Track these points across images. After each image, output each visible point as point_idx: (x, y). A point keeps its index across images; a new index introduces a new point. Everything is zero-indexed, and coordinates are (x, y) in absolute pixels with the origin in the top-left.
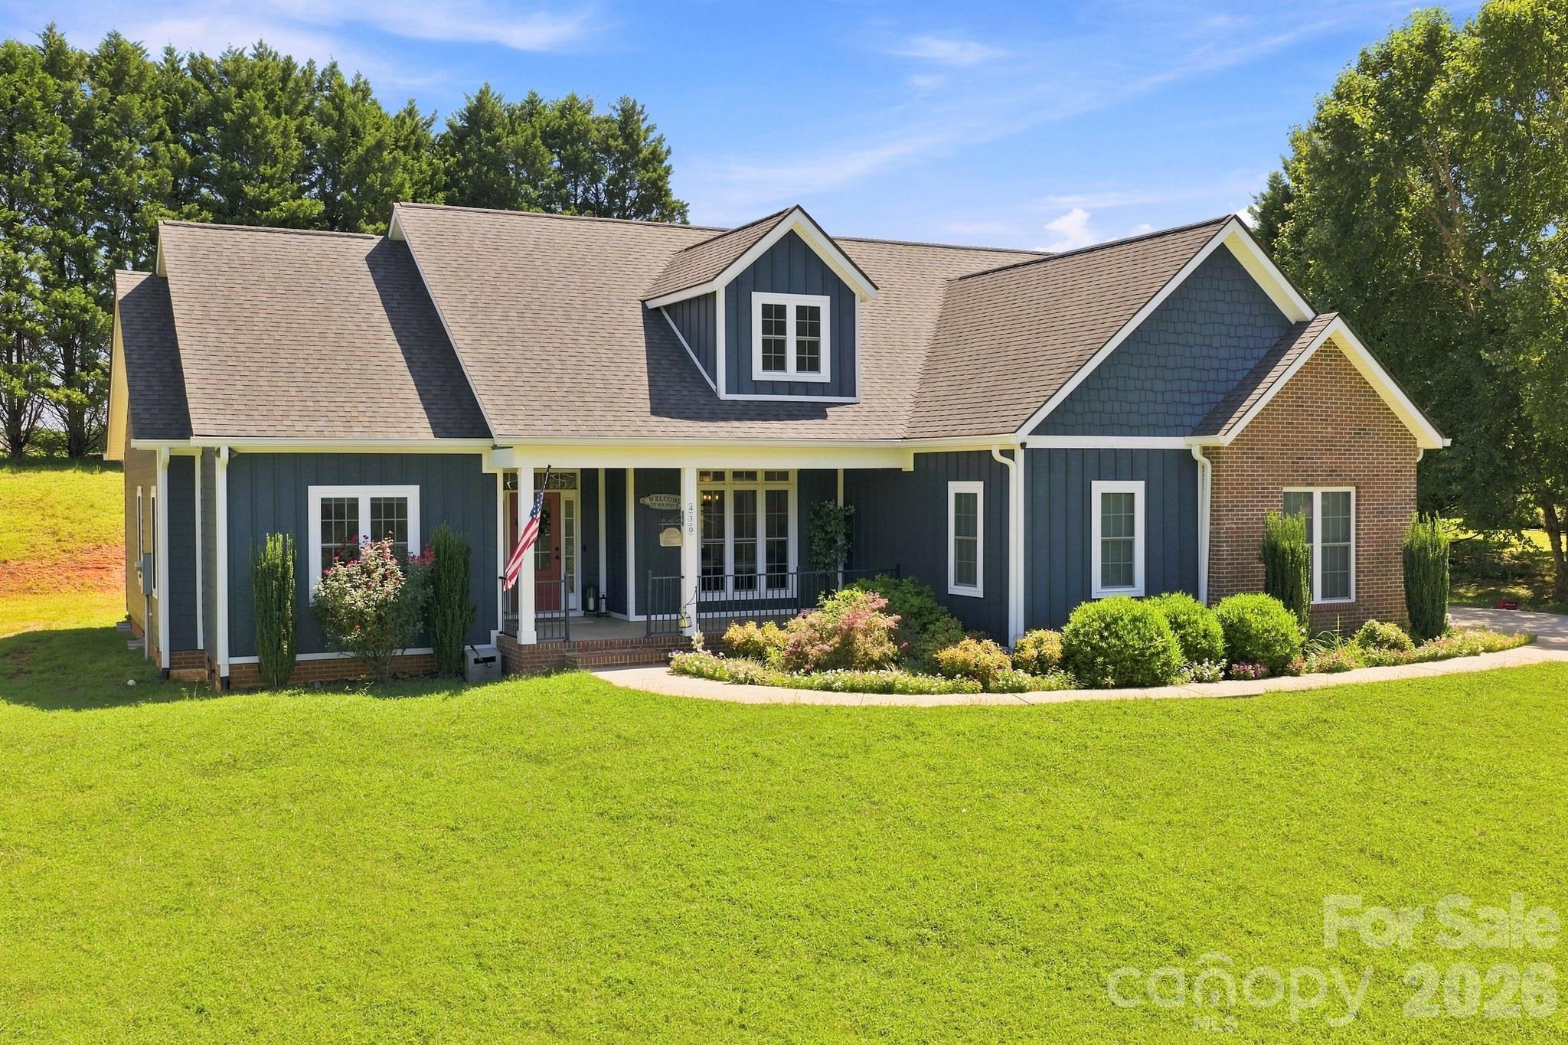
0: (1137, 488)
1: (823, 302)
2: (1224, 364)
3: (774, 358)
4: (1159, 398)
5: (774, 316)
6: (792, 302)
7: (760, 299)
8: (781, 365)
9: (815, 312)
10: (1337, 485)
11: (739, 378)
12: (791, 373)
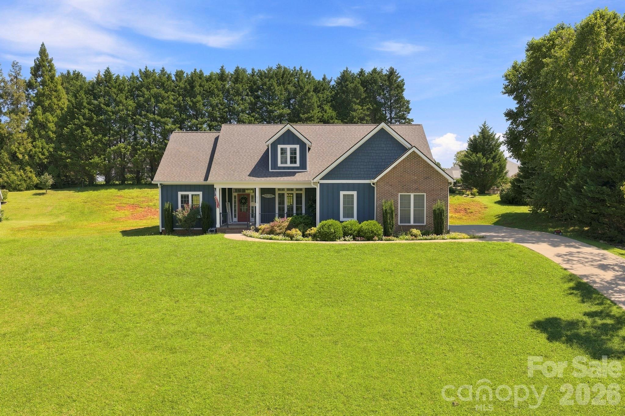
0: (355, 193)
1: (297, 147)
2: (384, 161)
3: (284, 161)
4: (362, 170)
5: (283, 151)
6: (288, 147)
7: (280, 147)
8: (286, 162)
9: (295, 149)
10: (418, 193)
11: (275, 166)
12: (289, 164)
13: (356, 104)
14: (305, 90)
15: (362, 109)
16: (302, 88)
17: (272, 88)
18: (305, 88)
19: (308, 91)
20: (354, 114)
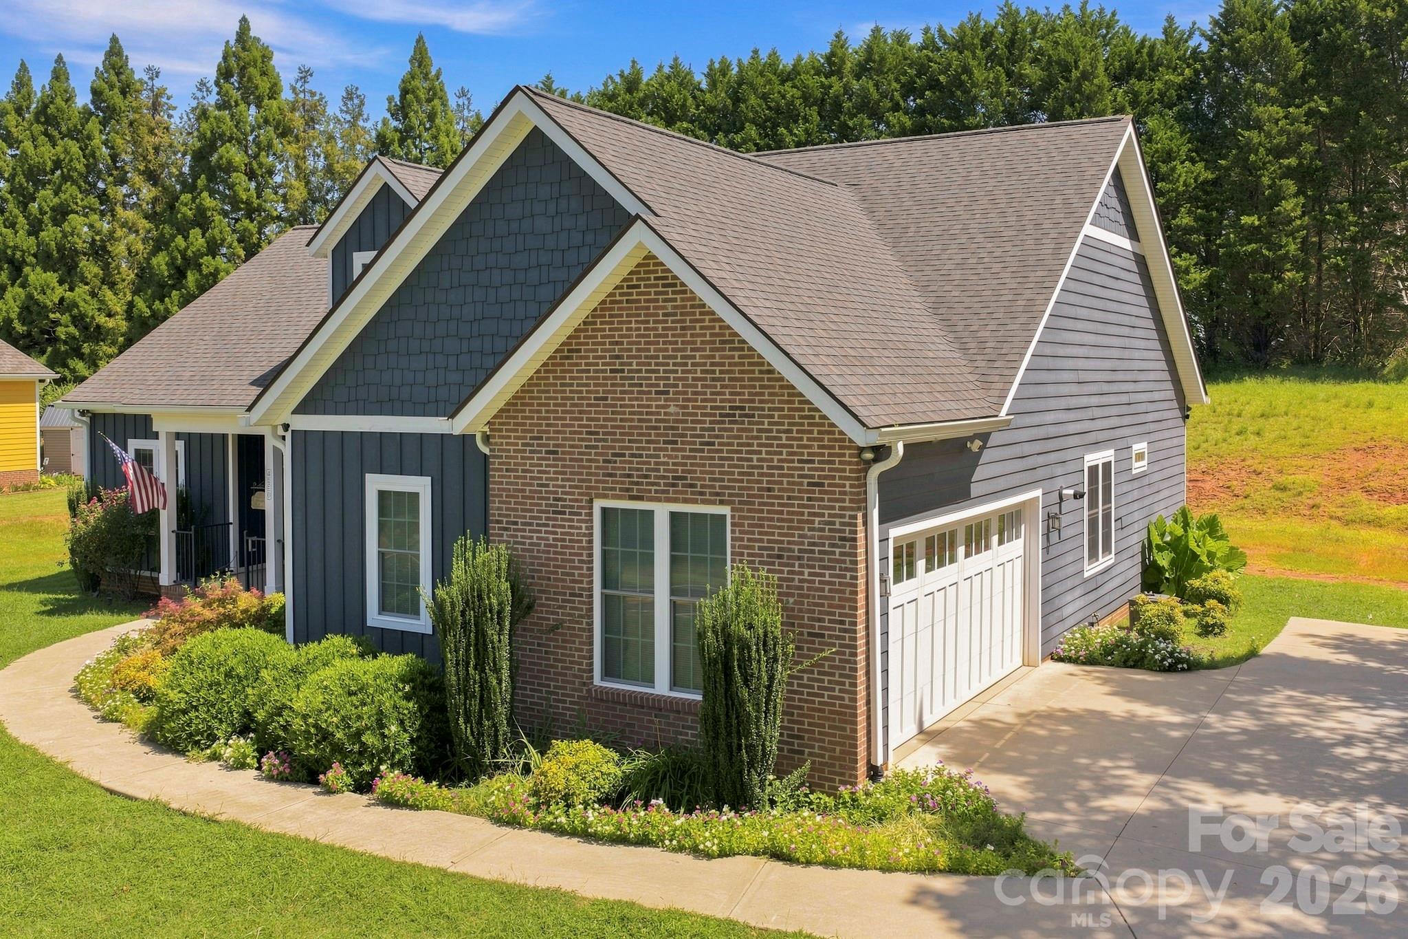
13: (1263, 99)
14: (1075, 74)
15: (1286, 117)
16: (1066, 68)
17: (964, 77)
18: (1077, 68)
19: (1085, 76)
20: (1254, 136)
